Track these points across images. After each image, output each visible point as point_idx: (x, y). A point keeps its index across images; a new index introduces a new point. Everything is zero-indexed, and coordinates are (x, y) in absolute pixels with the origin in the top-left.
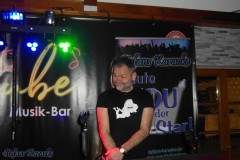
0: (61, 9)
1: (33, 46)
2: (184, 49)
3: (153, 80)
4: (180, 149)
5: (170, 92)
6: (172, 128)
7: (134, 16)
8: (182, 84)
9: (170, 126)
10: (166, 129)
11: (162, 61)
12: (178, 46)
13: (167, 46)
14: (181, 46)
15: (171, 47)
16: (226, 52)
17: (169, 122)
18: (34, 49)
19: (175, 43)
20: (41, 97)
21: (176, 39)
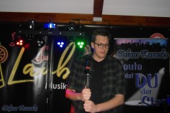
0: (78, 20)
1: (61, 44)
2: (164, 46)
3: (140, 67)
5: (152, 76)
6: (154, 102)
7: (127, 24)
8: (162, 71)
9: (152, 101)
10: (150, 103)
11: (146, 55)
12: (159, 44)
13: (151, 44)
14: (161, 44)
15: (154, 44)
17: (152, 98)
18: (61, 46)
19: (156, 42)
20: (65, 77)
21: (158, 39)
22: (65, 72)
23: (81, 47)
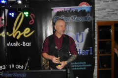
4: (85, 63)
5: (80, 35)
6: (81, 53)
11: (75, 19)
12: (85, 10)
13: (79, 11)
14: (87, 11)
15: (81, 11)
16: (116, 12)
17: (79, 50)
20: (18, 37)
22: (18, 34)
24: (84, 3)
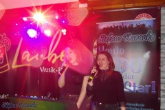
2: (150, 27)
3: (122, 51)
4: (143, 105)
6: (136, 88)
8: (147, 55)
11: (130, 38)
12: (144, 25)
15: (138, 26)
17: (134, 84)
19: (141, 23)
22: (54, 57)
23: (65, 34)
24: (143, 14)
